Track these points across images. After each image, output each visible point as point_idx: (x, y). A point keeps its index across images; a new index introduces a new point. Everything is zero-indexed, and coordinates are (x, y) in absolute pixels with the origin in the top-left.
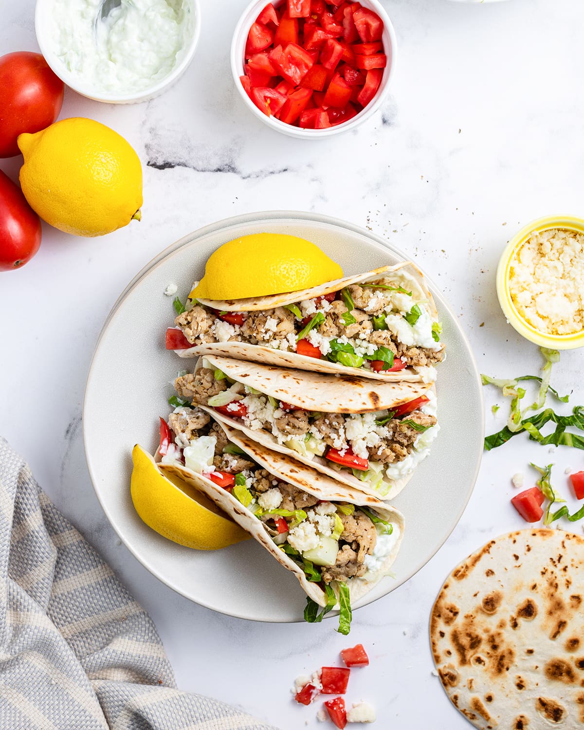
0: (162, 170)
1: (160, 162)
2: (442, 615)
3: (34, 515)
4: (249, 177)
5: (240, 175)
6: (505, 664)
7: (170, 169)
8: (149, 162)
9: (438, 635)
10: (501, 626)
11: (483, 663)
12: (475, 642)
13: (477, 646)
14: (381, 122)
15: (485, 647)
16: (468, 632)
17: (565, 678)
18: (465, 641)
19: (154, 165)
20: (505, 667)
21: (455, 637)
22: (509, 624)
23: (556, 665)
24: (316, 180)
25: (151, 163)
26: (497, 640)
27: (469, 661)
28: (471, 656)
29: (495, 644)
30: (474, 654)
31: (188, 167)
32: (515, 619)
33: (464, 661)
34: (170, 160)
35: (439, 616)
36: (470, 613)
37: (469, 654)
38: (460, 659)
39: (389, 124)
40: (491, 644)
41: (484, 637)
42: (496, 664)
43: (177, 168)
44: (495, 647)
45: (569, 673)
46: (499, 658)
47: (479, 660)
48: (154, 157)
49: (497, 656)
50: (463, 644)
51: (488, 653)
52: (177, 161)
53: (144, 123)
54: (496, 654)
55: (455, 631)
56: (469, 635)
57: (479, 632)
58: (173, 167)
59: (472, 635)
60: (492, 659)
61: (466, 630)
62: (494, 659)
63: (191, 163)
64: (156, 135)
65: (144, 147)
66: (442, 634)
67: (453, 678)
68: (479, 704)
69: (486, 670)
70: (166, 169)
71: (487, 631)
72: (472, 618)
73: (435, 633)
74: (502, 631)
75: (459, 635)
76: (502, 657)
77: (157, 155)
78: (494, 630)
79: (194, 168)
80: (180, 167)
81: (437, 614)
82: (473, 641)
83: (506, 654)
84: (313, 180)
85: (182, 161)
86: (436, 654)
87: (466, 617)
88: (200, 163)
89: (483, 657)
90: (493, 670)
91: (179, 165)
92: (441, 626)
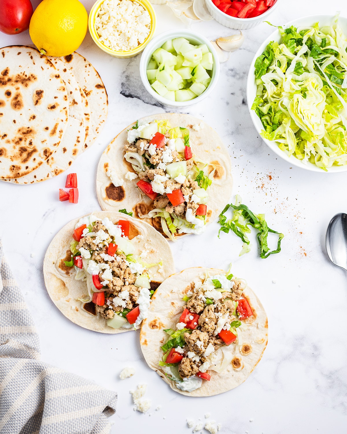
0: (127, 98)
1: (127, 93)
2: (18, 173)
4: (169, 112)
5: (165, 110)
6: (26, 130)
7: (131, 98)
9: (28, 169)
10: (9, 142)
11: (31, 141)
12: (23, 150)
13: (24, 148)
14: (241, 102)
15: (23, 144)
16: (19, 156)
17: (19, 99)
18: (25, 155)
19: (124, 94)
20: (28, 129)
21: (25, 161)
22: (6, 139)
23: (14, 106)
25: (122, 93)
26: (17, 140)
27: (33, 148)
28: (31, 148)
29: (19, 140)
30: (29, 147)
31: (140, 99)
32: (2, 137)
33: (35, 150)
34: (132, 94)
35: (19, 174)
36: (10, 160)
37: (30, 150)
38: (34, 152)
39: (245, 104)
40: (20, 142)
41: (18, 147)
42: (29, 134)
44: (21, 139)
45: (16, 98)
46: (25, 135)
47: (31, 143)
48: (125, 90)
49: (24, 136)
50: (27, 155)
51: (25, 141)
52: (136, 95)
53: (124, 72)
54: (24, 137)
55: (22, 162)
56: (21, 155)
57: (17, 151)
58: (133, 97)
59: (20, 153)
60: (27, 138)
61: (19, 157)
62: (27, 137)
63: (143, 98)
64: (128, 79)
65: (121, 84)
66: (27, 168)
67: (46, 152)
68: (52, 132)
69: (34, 138)
70: (129, 98)
71: (14, 147)
72: (12, 158)
73: (28, 171)
74: (11, 141)
75: (23, 159)
76: (24, 133)
77: (127, 90)
78: (13, 144)
79: (143, 101)
80: (136, 98)
81: (18, 175)
82: (23, 151)
83: (21, 132)
85: (138, 95)
86: (38, 165)
87: (12, 160)
88: (147, 99)
89: (28, 142)
90: (32, 134)
92: (23, 170)
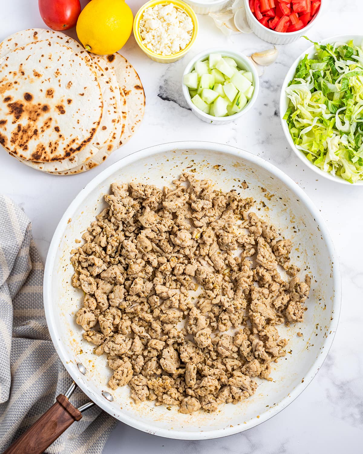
0: (164, 101)
1: (164, 96)
3: (25, 248)
8: (159, 95)
14: (274, 113)
19: (161, 97)
24: (234, 130)
31: (177, 103)
34: (169, 97)
39: (278, 116)
43: (171, 102)
48: (162, 93)
52: (173, 98)
53: (163, 76)
58: (169, 101)
63: (179, 102)
64: (167, 83)
65: (159, 87)
70: (166, 101)
77: (164, 93)
79: (179, 105)
84: (233, 129)
85: (175, 99)
88: (183, 103)
91: (172, 101)
